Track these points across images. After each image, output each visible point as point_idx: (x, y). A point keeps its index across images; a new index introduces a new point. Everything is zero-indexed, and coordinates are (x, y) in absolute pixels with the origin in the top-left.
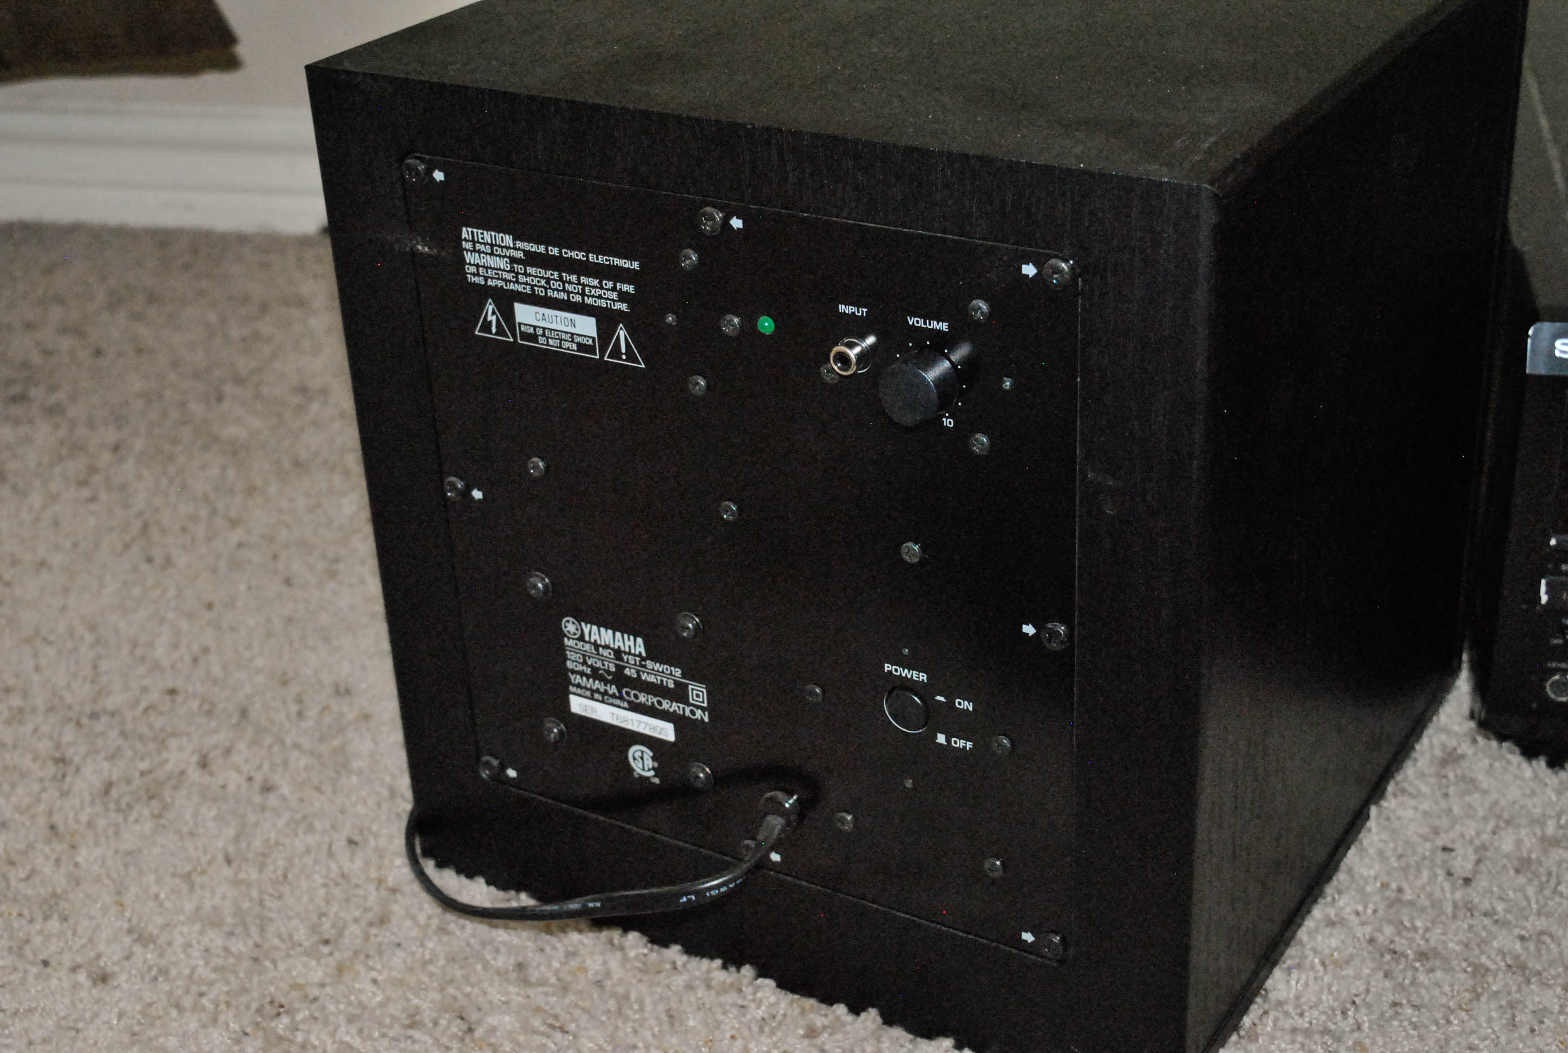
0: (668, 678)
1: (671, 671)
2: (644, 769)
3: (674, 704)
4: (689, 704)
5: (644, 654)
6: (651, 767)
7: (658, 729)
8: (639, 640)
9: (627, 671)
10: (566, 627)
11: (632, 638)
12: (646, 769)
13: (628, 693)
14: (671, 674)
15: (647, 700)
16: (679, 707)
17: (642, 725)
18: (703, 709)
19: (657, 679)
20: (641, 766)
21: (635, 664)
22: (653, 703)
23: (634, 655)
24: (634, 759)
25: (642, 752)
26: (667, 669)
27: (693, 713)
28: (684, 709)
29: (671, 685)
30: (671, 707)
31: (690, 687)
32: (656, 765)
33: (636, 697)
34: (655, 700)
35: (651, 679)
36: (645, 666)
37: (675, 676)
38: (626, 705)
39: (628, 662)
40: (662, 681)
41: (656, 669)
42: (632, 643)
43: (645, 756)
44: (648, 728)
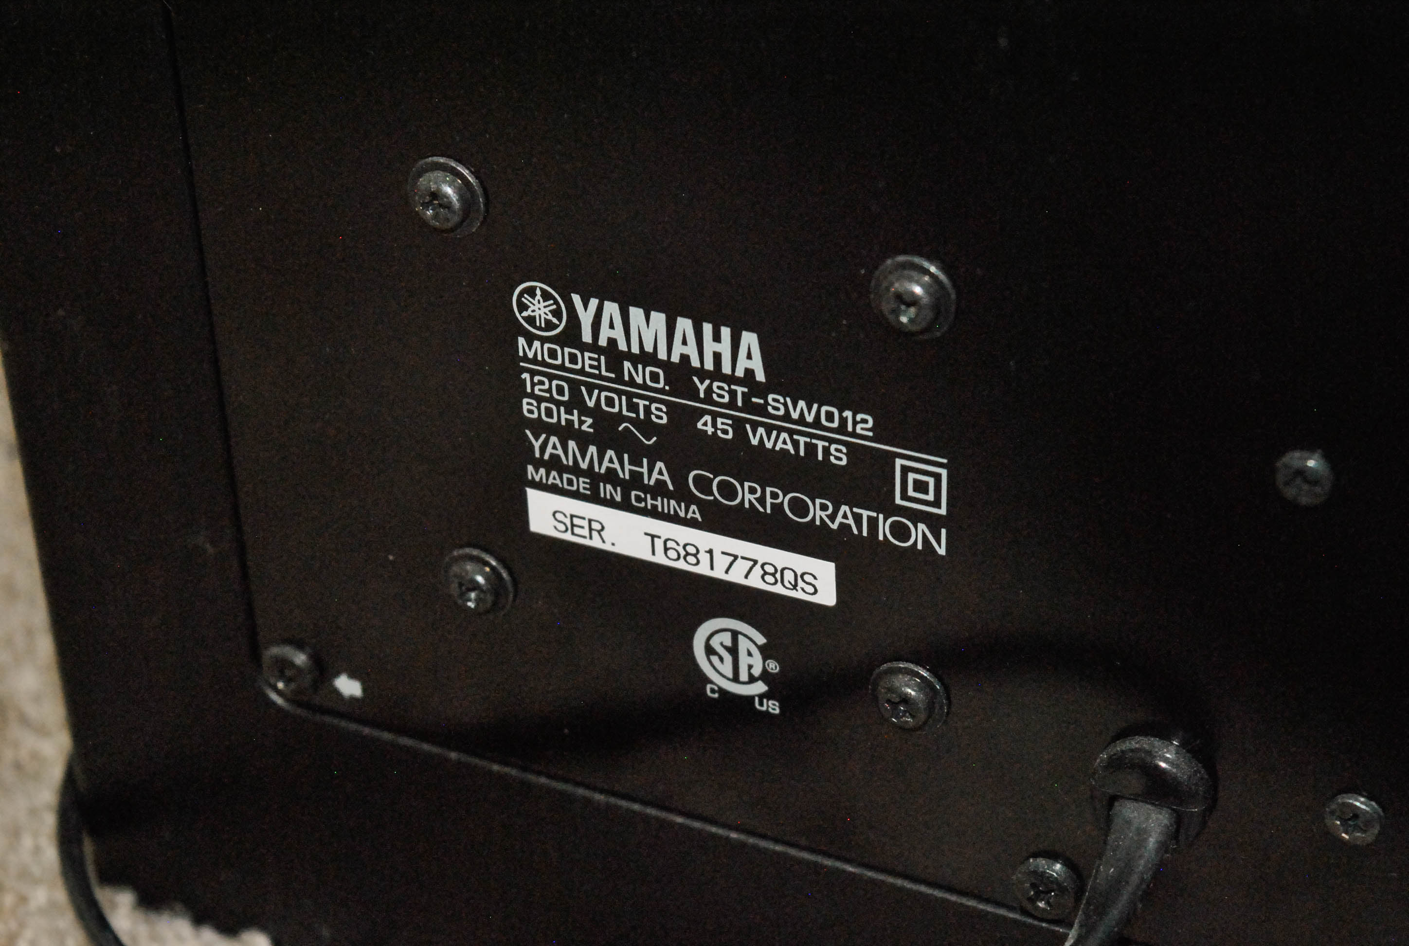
0: (832, 441)
1: (843, 421)
2: (736, 679)
3: (844, 508)
4: (891, 509)
5: (760, 376)
6: (757, 671)
7: (789, 576)
8: (749, 339)
9: (705, 424)
10: (523, 307)
11: (726, 332)
12: (744, 676)
13: (703, 484)
14: (842, 428)
15: (762, 500)
16: (858, 518)
17: (741, 567)
18: (934, 523)
19: (796, 444)
20: (728, 671)
21: (732, 405)
22: (778, 508)
23: (731, 379)
24: (710, 651)
25: (735, 634)
26: (830, 417)
27: (900, 532)
28: (873, 522)
29: (840, 458)
30: (832, 517)
31: (899, 462)
32: (773, 666)
33: (728, 491)
34: (785, 500)
35: (782, 443)
36: (762, 410)
37: (854, 434)
38: (694, 512)
39: (708, 400)
40: (811, 449)
41: (795, 415)
42: (725, 347)
43: (744, 645)
44: (757, 571)
